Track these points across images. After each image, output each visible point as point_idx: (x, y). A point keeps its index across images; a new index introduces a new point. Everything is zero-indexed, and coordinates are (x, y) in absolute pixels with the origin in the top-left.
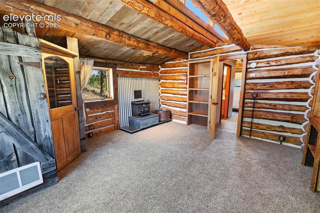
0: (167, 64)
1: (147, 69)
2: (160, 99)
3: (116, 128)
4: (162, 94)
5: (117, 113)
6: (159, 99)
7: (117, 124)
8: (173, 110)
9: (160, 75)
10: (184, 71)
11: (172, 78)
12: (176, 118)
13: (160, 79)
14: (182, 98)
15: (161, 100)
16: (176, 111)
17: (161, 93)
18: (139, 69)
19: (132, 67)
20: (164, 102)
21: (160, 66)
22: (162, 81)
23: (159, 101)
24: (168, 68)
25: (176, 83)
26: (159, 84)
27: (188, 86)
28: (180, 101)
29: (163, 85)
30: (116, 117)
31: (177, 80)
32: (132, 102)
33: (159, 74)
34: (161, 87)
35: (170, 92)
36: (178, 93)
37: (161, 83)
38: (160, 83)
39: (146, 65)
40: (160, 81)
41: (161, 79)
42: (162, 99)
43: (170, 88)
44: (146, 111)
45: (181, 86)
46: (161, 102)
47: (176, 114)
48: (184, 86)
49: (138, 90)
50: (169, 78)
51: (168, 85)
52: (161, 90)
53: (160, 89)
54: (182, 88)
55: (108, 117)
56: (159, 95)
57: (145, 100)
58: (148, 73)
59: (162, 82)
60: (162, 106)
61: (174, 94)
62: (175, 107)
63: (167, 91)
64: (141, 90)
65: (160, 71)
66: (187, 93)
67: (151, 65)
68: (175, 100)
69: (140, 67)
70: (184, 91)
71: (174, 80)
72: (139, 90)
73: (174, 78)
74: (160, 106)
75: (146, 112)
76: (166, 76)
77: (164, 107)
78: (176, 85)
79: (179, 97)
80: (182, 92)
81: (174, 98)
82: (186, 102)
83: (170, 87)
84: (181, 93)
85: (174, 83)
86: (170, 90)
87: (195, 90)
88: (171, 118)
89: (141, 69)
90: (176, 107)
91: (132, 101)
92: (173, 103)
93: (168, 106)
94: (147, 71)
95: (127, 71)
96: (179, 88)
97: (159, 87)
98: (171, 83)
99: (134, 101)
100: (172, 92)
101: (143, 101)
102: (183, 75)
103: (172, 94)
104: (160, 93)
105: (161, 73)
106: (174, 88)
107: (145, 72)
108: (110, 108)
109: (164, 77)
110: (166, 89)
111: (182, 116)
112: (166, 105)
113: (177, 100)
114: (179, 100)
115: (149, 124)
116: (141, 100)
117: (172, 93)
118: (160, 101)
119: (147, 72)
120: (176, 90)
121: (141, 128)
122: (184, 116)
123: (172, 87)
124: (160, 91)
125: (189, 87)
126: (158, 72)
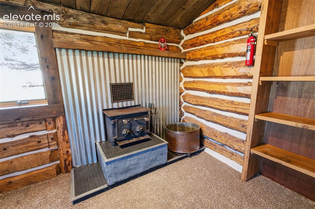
0: (198, 21)
1: (148, 36)
2: (182, 100)
3: (63, 169)
4: (186, 92)
5: (64, 135)
6: (180, 102)
7: (65, 161)
8: (208, 128)
9: (183, 51)
10: (243, 28)
11: (209, 53)
12: (214, 147)
13: (182, 60)
14: (232, 102)
15: (184, 104)
16: (214, 133)
17: (183, 89)
18: (128, 34)
19: (104, 26)
20: (189, 107)
21: (182, 31)
22: (186, 63)
23: (180, 106)
24: (201, 30)
25: (217, 65)
26: (180, 71)
27: (256, 70)
28: (227, 111)
29: (188, 72)
30: (63, 145)
31: (222, 58)
32: (104, 110)
33: (181, 48)
34: (185, 77)
35: (202, 87)
36: (223, 90)
37: (184, 68)
38: (182, 68)
39: (147, 24)
40: (182, 63)
41: (185, 59)
42: (185, 101)
43: (202, 78)
44: (138, 132)
45: (231, 72)
46: (185, 107)
47: (214, 138)
48: (243, 70)
49: (123, 82)
50: (202, 55)
51: (197, 72)
52: (185, 83)
53: (183, 82)
54: (233, 77)
55: (35, 148)
56: (180, 94)
57: (144, 105)
58: (152, 46)
59: (187, 66)
60: (186, 114)
61: (212, 92)
62: (212, 122)
63: (195, 86)
64: (131, 81)
65: (182, 42)
66: (253, 90)
67: (161, 27)
68: (213, 106)
69: (130, 29)
70: (240, 84)
71: (214, 57)
72: (127, 81)
73: (214, 53)
74: (181, 114)
75: (137, 134)
76: (196, 50)
77: (189, 119)
78: (217, 71)
79: (223, 100)
80: (235, 88)
81: (211, 102)
82: (247, 115)
83: (202, 75)
84: (230, 89)
85: (212, 66)
86: (203, 82)
87: (278, 82)
88: (202, 145)
89: (132, 35)
90: (216, 123)
91: (105, 108)
92: (209, 113)
93: (198, 117)
94: (151, 40)
95: (90, 36)
96: (225, 77)
97: (181, 78)
98: (205, 66)
99: (110, 107)
100: (207, 87)
101: (139, 105)
102: (241, 40)
103: (208, 92)
104: (181, 89)
105: (184, 46)
106: (211, 77)
107: (145, 43)
108: (39, 127)
109: (191, 54)
110: (194, 82)
111: (230, 147)
112: (194, 114)
113: (217, 107)
114: (224, 109)
115: (136, 168)
116: (133, 104)
117: (207, 89)
118: (183, 106)
119: (149, 43)
120: (216, 83)
121: (111, 181)
122: (236, 150)
123: (206, 75)
124: (182, 85)
125: (260, 72)
126: (180, 46)
